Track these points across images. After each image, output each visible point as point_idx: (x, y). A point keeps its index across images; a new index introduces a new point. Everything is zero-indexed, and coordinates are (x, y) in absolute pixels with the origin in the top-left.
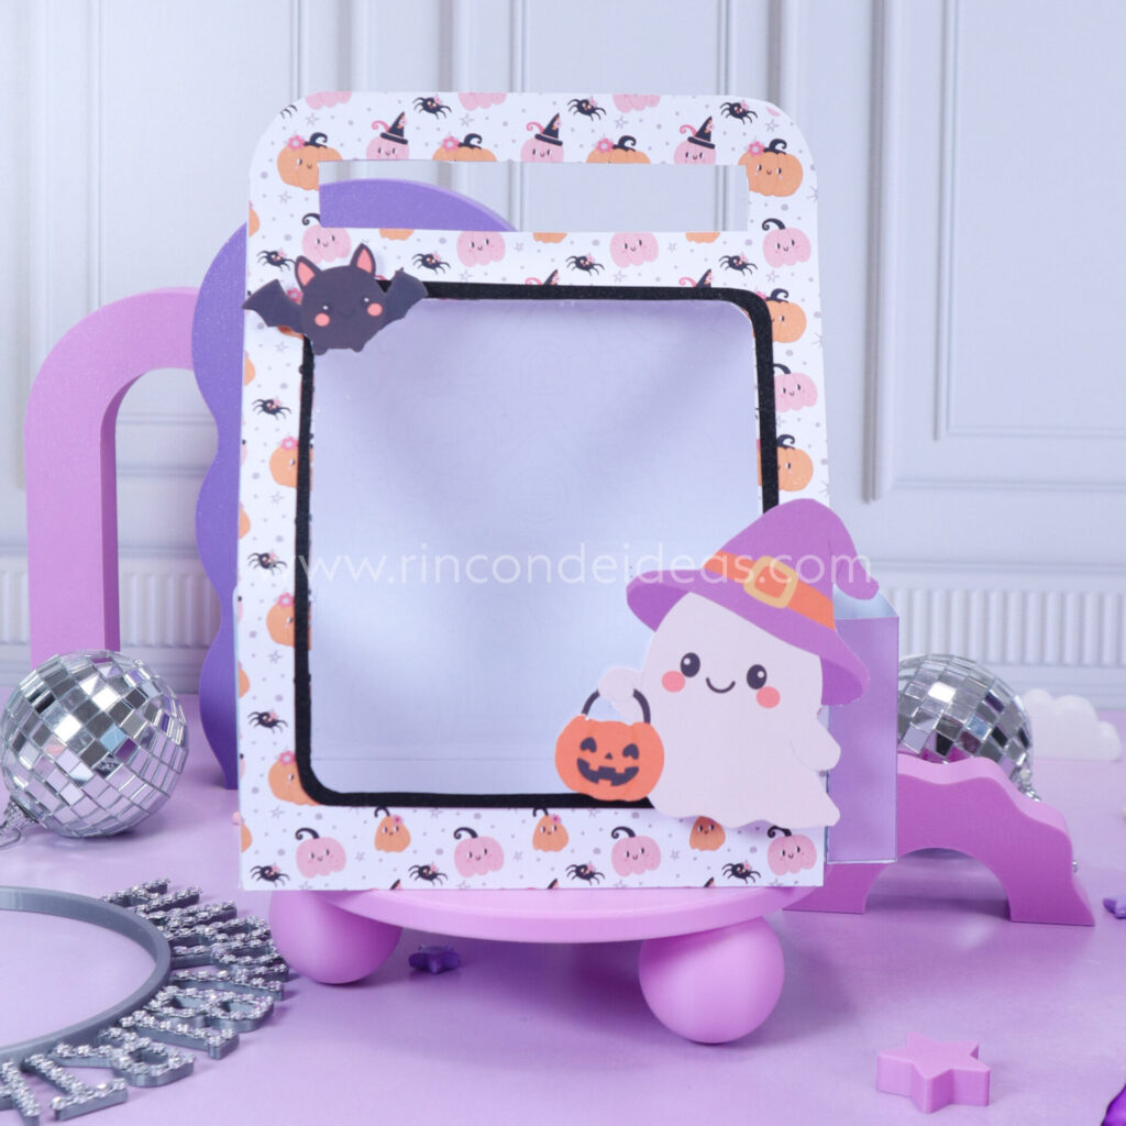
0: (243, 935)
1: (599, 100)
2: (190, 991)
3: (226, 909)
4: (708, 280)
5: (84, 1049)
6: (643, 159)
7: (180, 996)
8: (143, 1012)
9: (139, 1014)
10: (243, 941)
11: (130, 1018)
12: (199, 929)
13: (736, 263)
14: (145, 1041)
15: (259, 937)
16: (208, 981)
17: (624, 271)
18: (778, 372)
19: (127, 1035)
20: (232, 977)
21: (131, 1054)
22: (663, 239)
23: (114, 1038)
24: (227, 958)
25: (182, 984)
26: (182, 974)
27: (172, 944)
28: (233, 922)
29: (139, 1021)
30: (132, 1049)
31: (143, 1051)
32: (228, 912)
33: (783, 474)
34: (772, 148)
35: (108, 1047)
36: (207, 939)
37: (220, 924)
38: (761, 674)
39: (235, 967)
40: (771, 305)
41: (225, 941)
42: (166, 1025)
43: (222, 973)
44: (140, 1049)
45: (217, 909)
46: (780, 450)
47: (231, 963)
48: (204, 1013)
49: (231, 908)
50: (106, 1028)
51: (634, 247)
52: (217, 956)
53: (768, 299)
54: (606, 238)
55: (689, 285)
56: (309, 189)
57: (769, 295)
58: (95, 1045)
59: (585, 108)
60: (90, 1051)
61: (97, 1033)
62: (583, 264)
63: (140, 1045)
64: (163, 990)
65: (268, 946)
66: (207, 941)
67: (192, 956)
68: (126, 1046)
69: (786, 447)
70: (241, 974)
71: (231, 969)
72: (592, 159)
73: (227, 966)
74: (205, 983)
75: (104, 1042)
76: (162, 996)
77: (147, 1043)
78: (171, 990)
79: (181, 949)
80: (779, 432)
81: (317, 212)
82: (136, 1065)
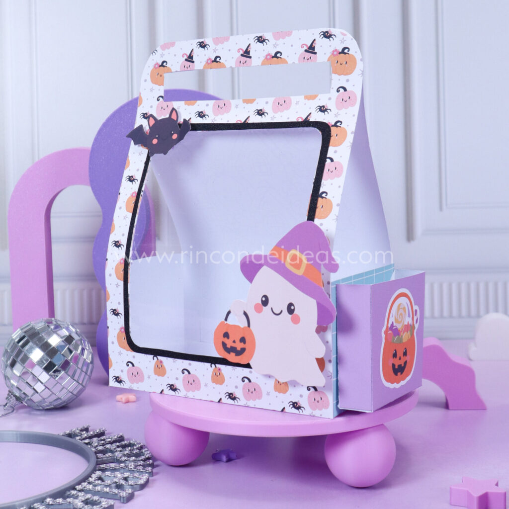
0: (130, 448)
1: (267, 36)
2: (108, 473)
3: (119, 437)
4: (309, 118)
5: (60, 500)
6: (285, 62)
7: (103, 476)
8: (86, 483)
9: (84, 484)
10: (130, 450)
11: (80, 486)
12: (108, 446)
13: (323, 109)
14: (89, 496)
15: (137, 449)
16: (115, 469)
17: (276, 115)
18: (328, 161)
19: (80, 494)
20: (127, 466)
21: (82, 501)
22: (294, 99)
23: (73, 495)
24: (124, 458)
25: (103, 470)
26: (102, 466)
27: (96, 453)
28: (123, 443)
29: (85, 487)
30: (83, 499)
31: (88, 500)
32: (120, 439)
33: (318, 211)
34: (343, 52)
35: (72, 499)
36: (112, 450)
37: (118, 444)
38: (292, 308)
39: (127, 462)
40: (333, 129)
41: (121, 451)
42: (98, 488)
43: (122, 465)
44: (87, 499)
45: (115, 437)
46: (320, 199)
47: (126, 460)
48: (116, 483)
49: (121, 437)
50: (69, 491)
51: (281, 104)
52: (118, 458)
53: (333, 126)
54: (271, 100)
55: (300, 120)
56: (160, 85)
57: (333, 124)
58: (65, 498)
59: (261, 40)
60: (62, 501)
61: (65, 493)
62: (260, 113)
63: (87, 497)
64: (94, 473)
65: (142, 452)
66: (111, 451)
67: (106, 459)
68: (80, 498)
69: (323, 198)
70: (131, 465)
71: (125, 463)
72: (263, 64)
73: (124, 462)
74: (114, 470)
75: (69, 497)
76: (93, 476)
77: (90, 497)
78: (98, 473)
79: (100, 455)
80: (321, 190)
81: (163, 95)
82: (86, 506)
